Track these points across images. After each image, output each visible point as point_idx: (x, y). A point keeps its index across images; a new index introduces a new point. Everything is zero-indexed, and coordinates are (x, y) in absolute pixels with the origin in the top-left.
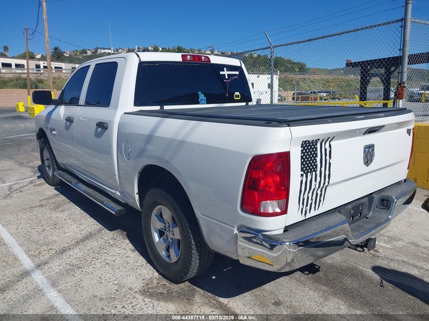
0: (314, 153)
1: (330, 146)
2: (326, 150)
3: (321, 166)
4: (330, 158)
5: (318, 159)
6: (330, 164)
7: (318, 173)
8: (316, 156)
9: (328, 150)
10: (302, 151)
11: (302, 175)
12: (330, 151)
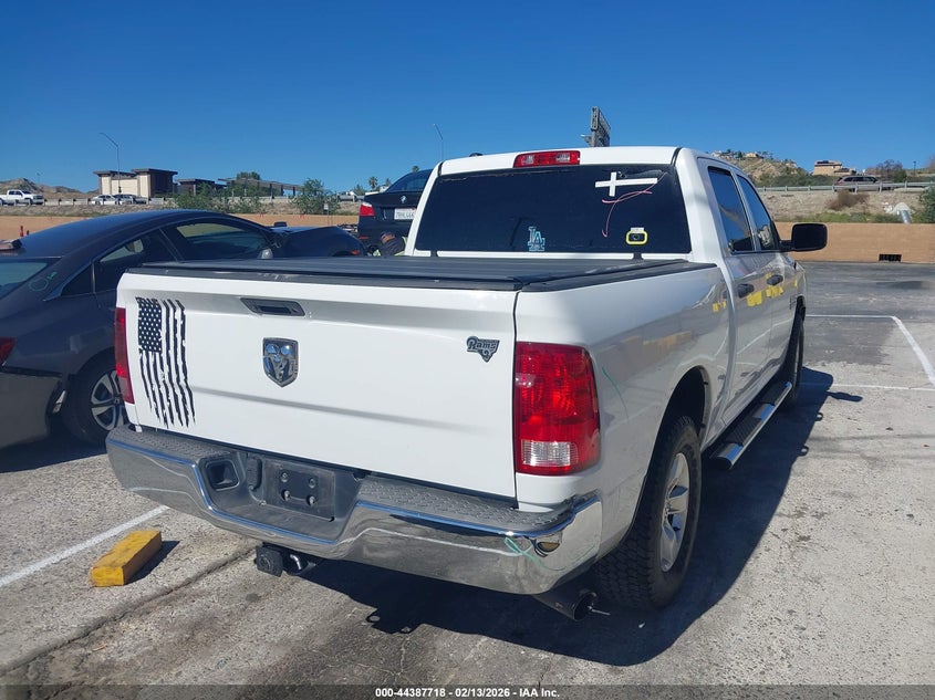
0: (157, 322)
1: (183, 317)
2: (175, 321)
3: (168, 348)
4: (183, 338)
5: (163, 333)
6: (183, 349)
7: (164, 355)
8: (160, 327)
9: (180, 323)
10: (140, 313)
11: (141, 351)
12: (183, 326)
